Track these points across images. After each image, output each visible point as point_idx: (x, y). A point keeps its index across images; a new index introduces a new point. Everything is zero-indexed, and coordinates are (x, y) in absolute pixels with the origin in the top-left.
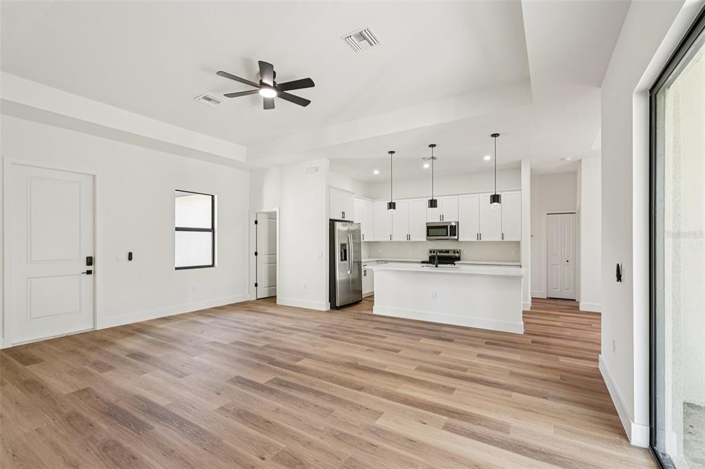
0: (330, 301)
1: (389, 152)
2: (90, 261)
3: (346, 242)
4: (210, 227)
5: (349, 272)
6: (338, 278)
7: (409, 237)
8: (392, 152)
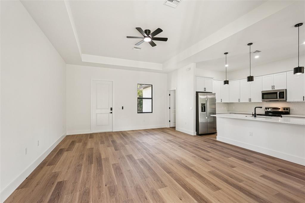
0: (196, 131)
1: (225, 53)
2: (111, 109)
3: (205, 103)
4: (151, 97)
5: (207, 118)
6: (200, 121)
7: (250, 100)
8: (226, 53)
